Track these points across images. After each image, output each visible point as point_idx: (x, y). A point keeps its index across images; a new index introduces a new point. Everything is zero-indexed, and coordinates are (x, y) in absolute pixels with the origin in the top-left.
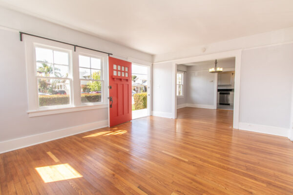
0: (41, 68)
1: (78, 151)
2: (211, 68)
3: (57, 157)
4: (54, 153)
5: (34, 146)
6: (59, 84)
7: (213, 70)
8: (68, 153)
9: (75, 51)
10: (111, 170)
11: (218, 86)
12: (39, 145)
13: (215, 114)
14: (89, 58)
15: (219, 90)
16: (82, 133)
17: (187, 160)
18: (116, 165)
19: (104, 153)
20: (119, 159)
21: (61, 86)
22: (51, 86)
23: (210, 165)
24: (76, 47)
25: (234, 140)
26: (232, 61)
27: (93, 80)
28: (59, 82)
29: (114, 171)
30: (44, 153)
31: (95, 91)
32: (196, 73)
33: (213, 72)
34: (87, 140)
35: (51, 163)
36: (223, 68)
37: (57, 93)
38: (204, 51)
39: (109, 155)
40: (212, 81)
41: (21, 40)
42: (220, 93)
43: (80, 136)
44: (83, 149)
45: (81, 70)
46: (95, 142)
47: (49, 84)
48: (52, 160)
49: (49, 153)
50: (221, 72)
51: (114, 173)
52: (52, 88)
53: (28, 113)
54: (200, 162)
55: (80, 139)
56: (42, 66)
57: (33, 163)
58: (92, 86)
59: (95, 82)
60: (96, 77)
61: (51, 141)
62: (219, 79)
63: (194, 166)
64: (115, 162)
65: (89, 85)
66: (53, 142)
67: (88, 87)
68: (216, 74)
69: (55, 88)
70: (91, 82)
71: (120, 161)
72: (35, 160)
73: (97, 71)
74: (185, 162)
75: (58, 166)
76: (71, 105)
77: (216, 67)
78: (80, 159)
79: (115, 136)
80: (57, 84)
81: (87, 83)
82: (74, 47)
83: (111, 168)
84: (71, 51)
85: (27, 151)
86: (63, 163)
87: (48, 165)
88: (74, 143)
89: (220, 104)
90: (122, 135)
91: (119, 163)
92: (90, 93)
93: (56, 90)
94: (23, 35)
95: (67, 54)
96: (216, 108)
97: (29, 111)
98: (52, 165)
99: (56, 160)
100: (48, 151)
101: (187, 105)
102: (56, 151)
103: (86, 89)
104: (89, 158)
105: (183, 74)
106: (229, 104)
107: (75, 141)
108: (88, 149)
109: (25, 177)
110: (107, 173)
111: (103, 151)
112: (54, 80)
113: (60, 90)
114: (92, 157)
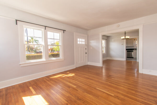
0: (30, 40)
1: (46, 87)
2: (122, 37)
3: (34, 90)
4: (33, 88)
5: (23, 83)
6: (39, 48)
7: (123, 37)
8: (41, 88)
9: (45, 29)
10: (66, 100)
11: (126, 47)
12: (26, 82)
13: (125, 63)
14: (53, 33)
15: (127, 49)
16: (49, 76)
17: (113, 95)
18: (68, 97)
19: (62, 88)
20: (70, 93)
21: (40, 49)
22: (35, 49)
23: (129, 99)
24: (46, 27)
25: (140, 80)
26: (137, 32)
27: (56, 45)
28: (39, 47)
29: (67, 101)
30: (28, 88)
31: (57, 51)
32: (113, 40)
33: (123, 39)
34: (52, 80)
35: (31, 94)
36: (130, 36)
37: (38, 53)
38: (118, 27)
39: (64, 90)
40: (123, 44)
41: (17, 24)
42: (127, 51)
43: (48, 77)
44: (50, 85)
45: (49, 40)
46: (56, 81)
47: (34, 48)
48: (32, 92)
49: (31, 88)
50: (129, 38)
51: (67, 103)
52: (36, 50)
53: (20, 65)
54: (122, 97)
55: (48, 79)
56: (31, 39)
57: (21, 94)
58: (56, 49)
59: (57, 46)
60: (58, 44)
61: (32, 80)
62: (127, 43)
63: (118, 99)
64: (68, 95)
65: (54, 48)
66: (33, 81)
67: (54, 49)
68: (125, 40)
69: (37, 50)
70: (55, 46)
71: (71, 94)
72: (22, 92)
73: (58, 41)
74: (112, 96)
75: (35, 96)
76: (43, 59)
77: (125, 36)
78: (47, 92)
79: (68, 77)
80: (38, 48)
81: (53, 47)
82: (45, 27)
83: (66, 99)
84: (43, 30)
85: (19, 86)
86: (38, 95)
87: (29, 96)
88: (45, 82)
89: (127, 57)
90: (72, 76)
91: (70, 95)
92: (54, 52)
93: (38, 51)
94: (18, 21)
95: (41, 31)
96: (125, 60)
97: (20, 63)
98: (31, 95)
99: (34, 92)
100: (30, 87)
101: (108, 58)
102: (34, 86)
103: (52, 50)
104: (52, 91)
105: (105, 41)
106: (133, 58)
107: (45, 80)
108: (52, 85)
109: (15, 104)
110: (63, 103)
111: (61, 87)
112: (37, 46)
113: (39, 51)
114: (54, 91)
